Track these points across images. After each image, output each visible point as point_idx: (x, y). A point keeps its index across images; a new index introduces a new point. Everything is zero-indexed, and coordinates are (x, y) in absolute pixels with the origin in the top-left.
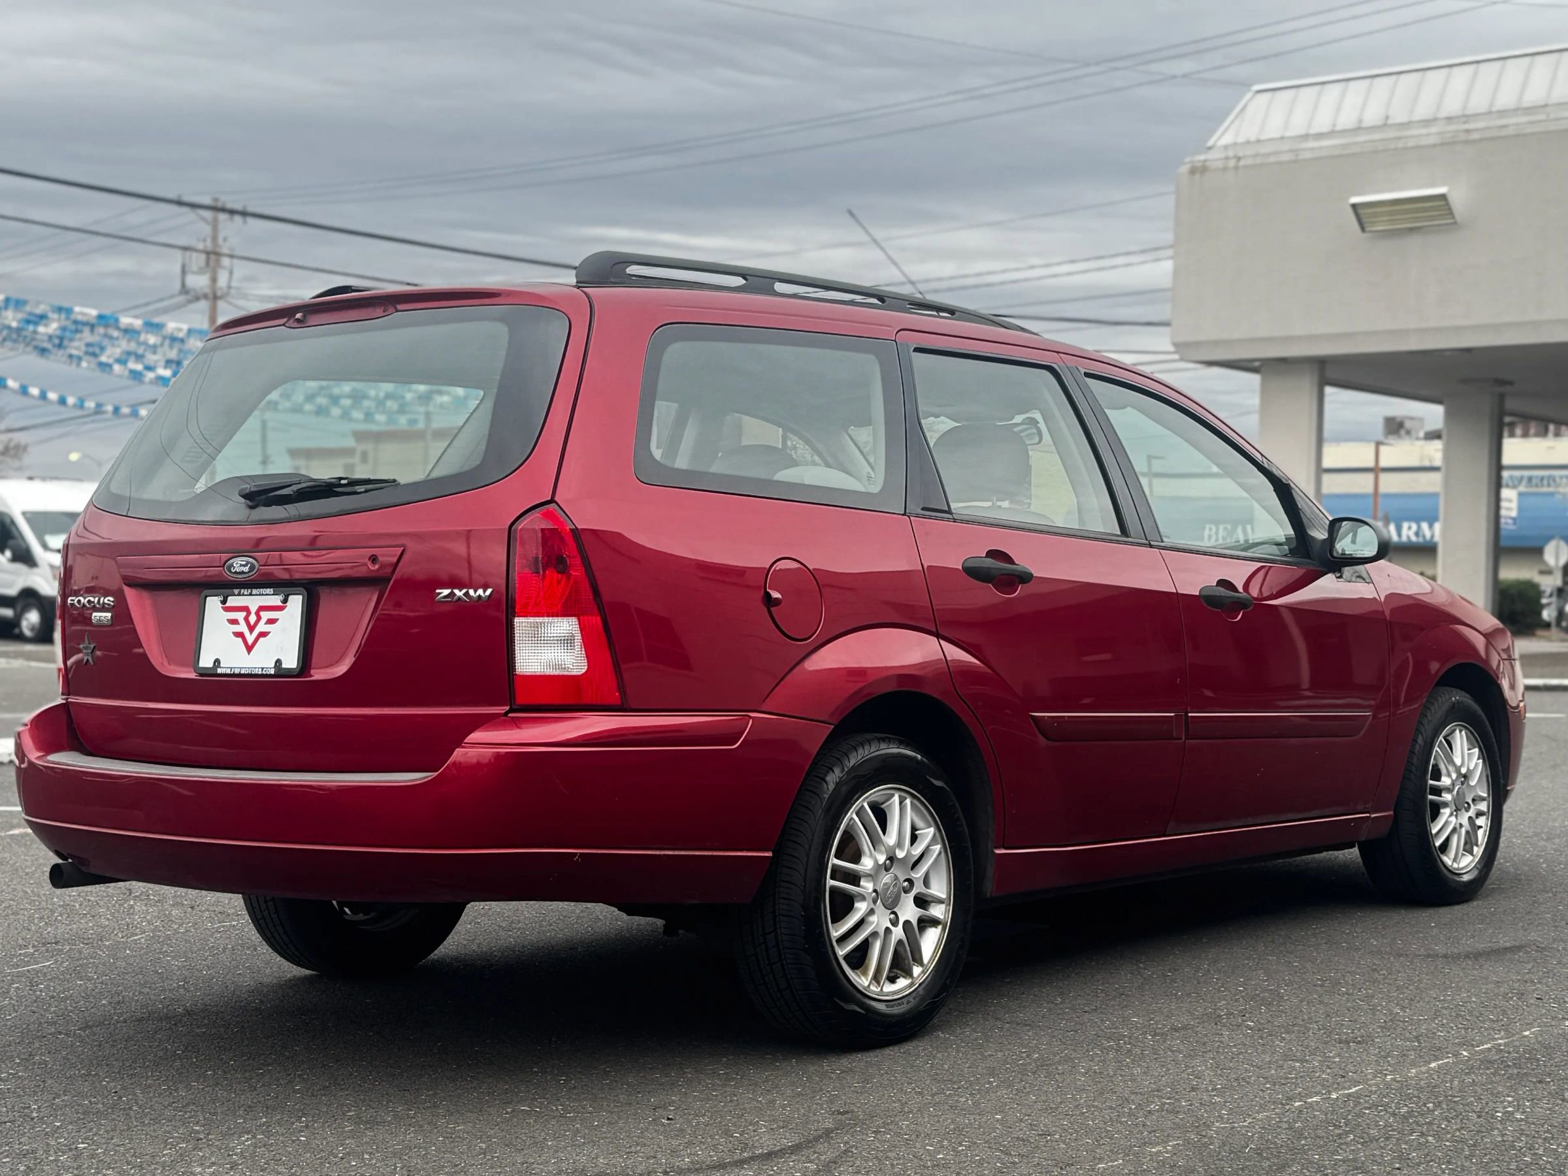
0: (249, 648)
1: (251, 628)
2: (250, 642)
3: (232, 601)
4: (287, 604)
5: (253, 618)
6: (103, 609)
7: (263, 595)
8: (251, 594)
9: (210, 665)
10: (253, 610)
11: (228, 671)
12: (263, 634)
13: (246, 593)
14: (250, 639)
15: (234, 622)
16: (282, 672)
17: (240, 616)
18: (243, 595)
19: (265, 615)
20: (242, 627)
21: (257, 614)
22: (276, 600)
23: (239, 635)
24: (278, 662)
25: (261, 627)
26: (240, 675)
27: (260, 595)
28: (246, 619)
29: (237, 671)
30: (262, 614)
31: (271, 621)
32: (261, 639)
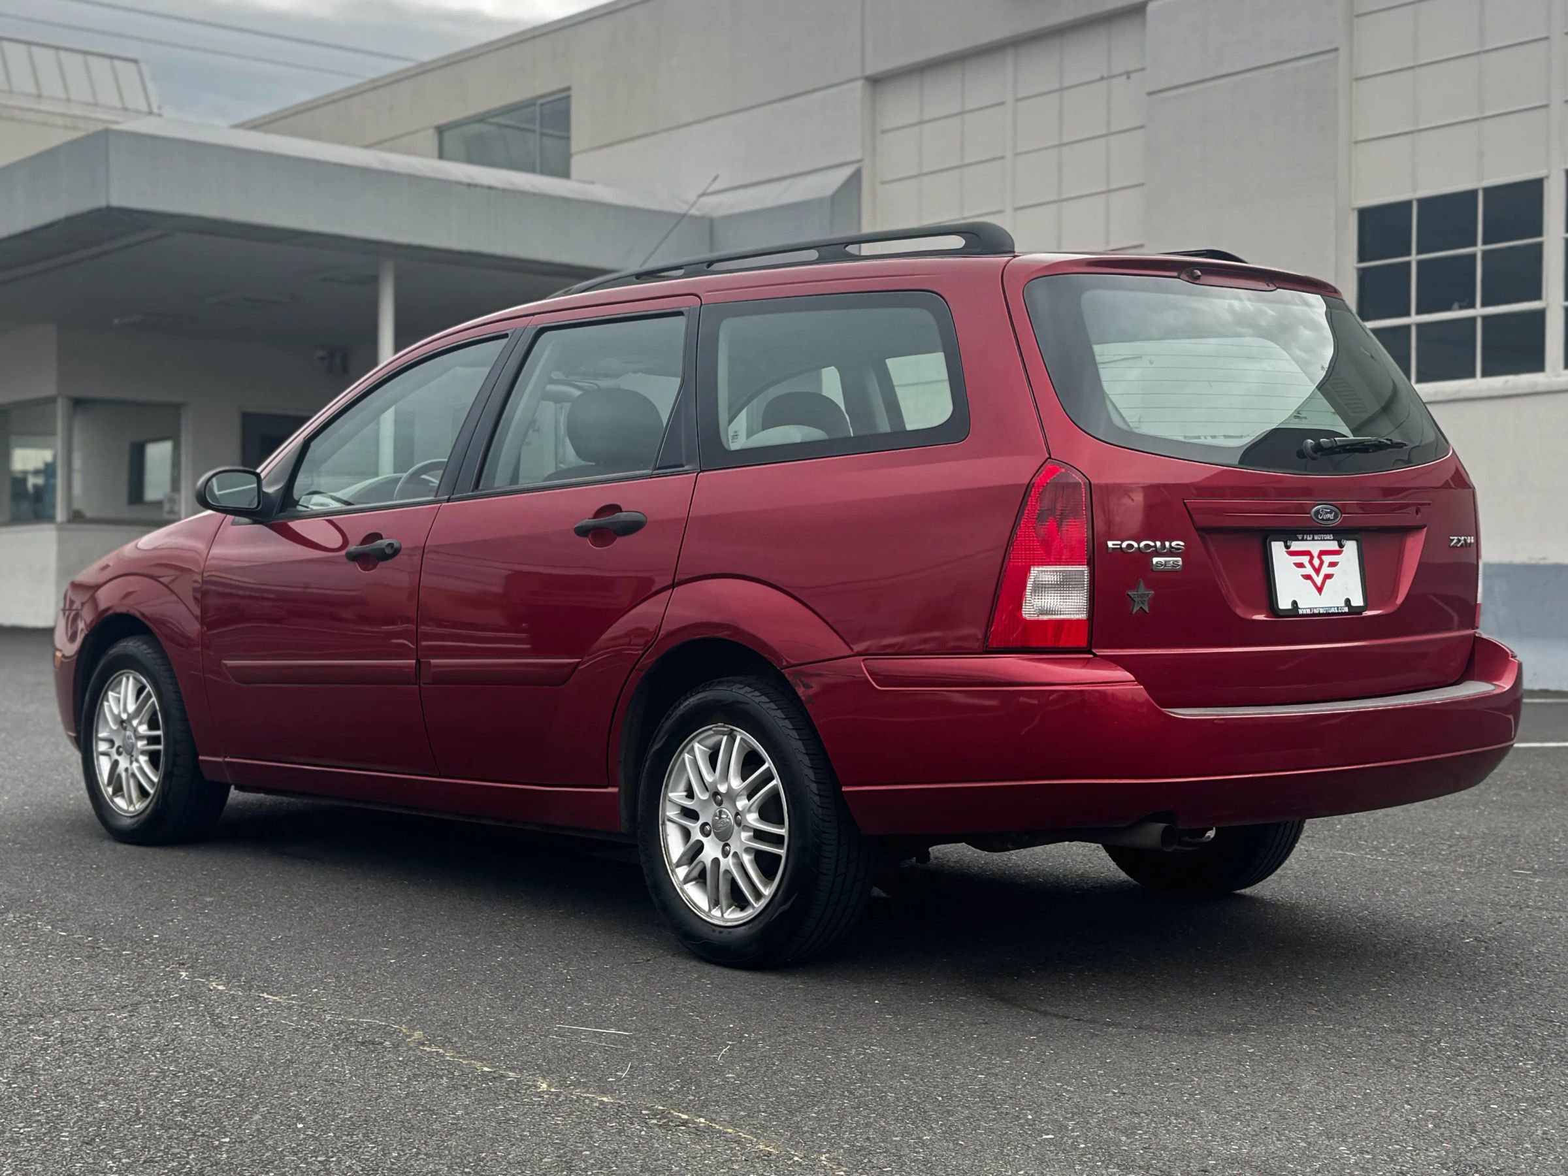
0: (1320, 590)
1: (1317, 571)
2: (1319, 584)
3: (1296, 546)
4: (1344, 549)
5: (1316, 562)
6: (1171, 553)
7: (1324, 540)
8: (1313, 540)
9: (1289, 607)
10: (1315, 554)
11: (1308, 612)
12: (1328, 576)
13: (1309, 538)
14: (1319, 580)
15: (1300, 565)
16: (1352, 610)
17: (1305, 559)
18: (1306, 540)
19: (1327, 559)
20: (1309, 570)
21: (1319, 557)
22: (1333, 545)
23: (1308, 577)
24: (1348, 602)
25: (1325, 570)
26: (1319, 615)
27: (1321, 540)
28: (1311, 562)
29: (1316, 611)
30: (1324, 557)
31: (1333, 564)
32: (1328, 581)
